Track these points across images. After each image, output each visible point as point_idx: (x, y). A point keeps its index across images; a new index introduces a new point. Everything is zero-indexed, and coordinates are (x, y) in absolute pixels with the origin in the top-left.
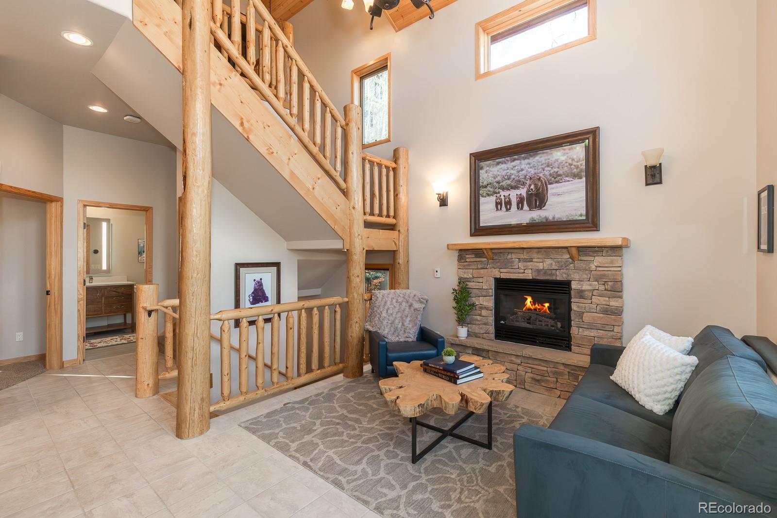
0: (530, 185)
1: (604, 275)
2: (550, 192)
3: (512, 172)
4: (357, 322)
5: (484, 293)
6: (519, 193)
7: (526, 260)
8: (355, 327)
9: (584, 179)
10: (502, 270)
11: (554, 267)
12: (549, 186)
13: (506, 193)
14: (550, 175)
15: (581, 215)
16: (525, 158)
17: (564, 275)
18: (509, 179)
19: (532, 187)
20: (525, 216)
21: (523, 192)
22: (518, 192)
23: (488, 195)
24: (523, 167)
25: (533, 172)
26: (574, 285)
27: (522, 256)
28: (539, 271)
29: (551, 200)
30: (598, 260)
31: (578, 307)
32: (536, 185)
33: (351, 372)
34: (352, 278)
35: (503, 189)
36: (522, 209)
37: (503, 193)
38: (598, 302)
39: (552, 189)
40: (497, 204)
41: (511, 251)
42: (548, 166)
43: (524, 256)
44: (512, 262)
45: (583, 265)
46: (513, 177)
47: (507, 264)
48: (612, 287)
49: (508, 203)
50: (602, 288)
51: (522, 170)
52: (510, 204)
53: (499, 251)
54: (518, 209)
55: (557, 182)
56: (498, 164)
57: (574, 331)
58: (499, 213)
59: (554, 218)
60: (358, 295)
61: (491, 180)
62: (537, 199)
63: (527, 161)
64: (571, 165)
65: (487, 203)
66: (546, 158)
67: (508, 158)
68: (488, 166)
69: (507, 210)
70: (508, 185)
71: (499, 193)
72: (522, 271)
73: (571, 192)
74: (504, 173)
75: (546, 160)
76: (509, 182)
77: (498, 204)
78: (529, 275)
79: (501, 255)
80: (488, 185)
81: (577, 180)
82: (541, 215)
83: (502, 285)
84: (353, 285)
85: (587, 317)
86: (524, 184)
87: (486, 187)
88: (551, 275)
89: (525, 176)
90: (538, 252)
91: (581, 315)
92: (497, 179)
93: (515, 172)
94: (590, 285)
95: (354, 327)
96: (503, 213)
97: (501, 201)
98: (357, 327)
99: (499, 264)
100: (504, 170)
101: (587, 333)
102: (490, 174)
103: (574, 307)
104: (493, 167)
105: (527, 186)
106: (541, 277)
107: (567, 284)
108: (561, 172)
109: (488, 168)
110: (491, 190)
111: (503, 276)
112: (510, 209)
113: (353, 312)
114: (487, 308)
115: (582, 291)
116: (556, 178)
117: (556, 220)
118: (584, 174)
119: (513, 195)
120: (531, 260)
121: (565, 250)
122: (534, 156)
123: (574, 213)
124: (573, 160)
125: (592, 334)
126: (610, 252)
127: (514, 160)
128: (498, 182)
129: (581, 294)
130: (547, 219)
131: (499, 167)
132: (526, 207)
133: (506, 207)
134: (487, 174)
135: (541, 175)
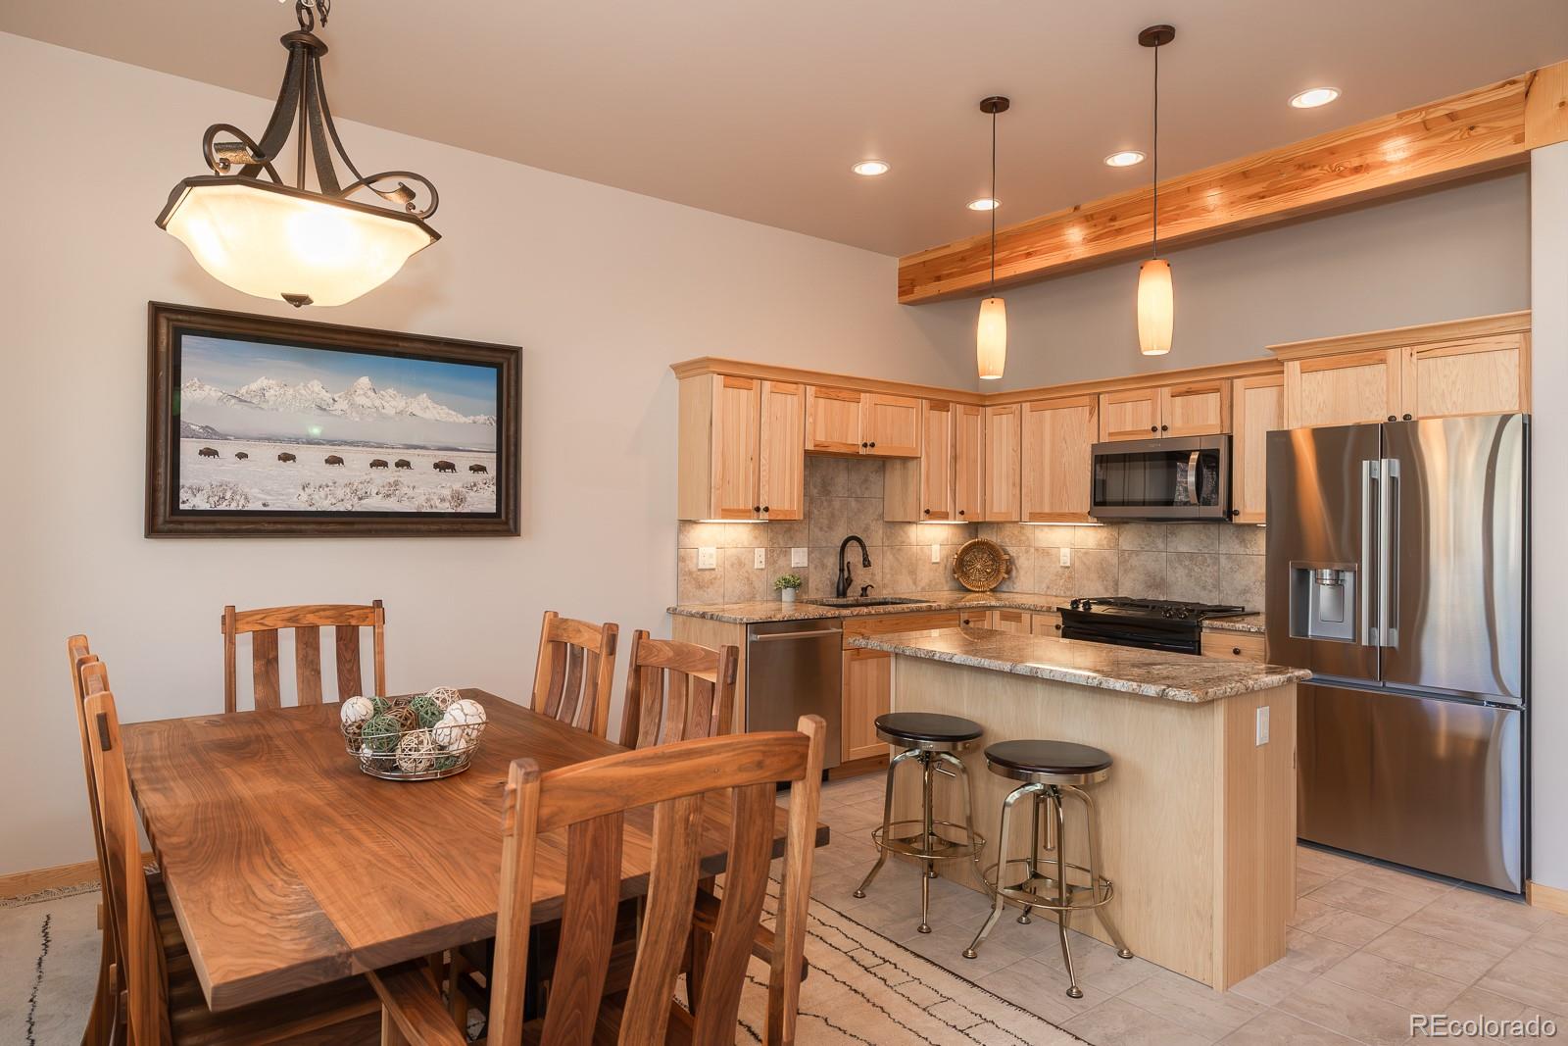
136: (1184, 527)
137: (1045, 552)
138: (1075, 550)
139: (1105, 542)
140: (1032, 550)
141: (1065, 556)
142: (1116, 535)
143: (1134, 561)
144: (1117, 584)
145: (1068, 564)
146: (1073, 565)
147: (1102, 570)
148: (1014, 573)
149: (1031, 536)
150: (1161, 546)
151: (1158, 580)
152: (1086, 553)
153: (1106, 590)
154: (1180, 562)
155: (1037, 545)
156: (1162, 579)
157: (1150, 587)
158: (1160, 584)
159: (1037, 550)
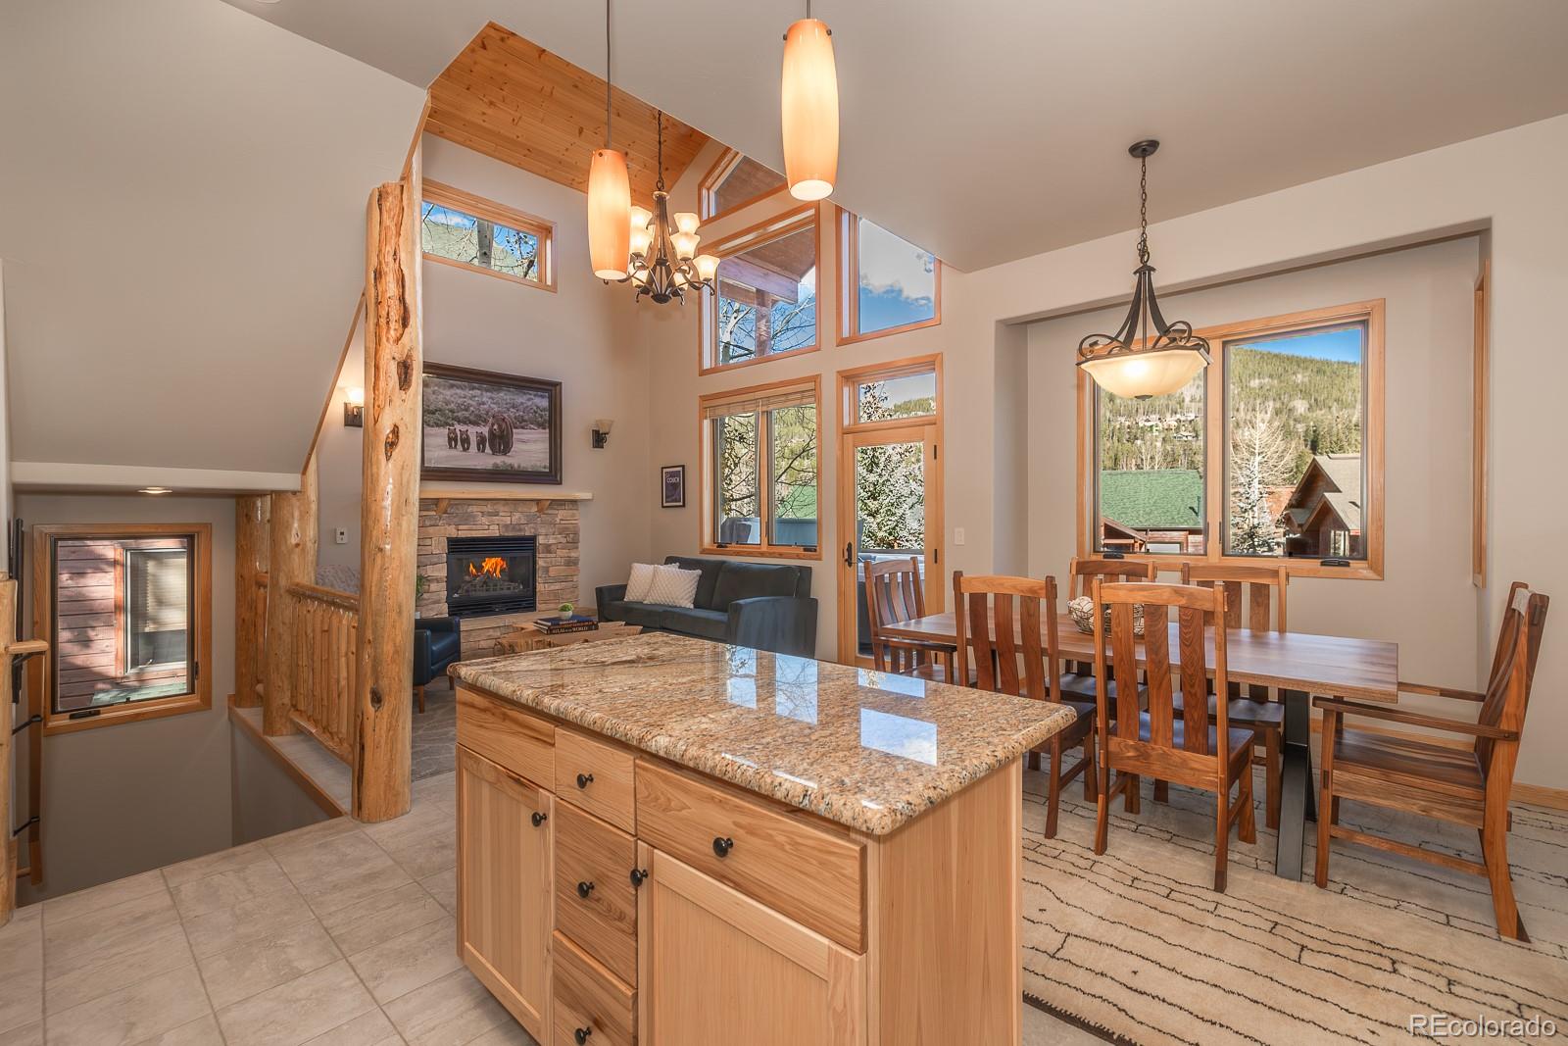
0: (493, 425)
1: (567, 528)
2: (514, 436)
3: (471, 402)
5: (436, 560)
6: (479, 431)
7: (490, 514)
9: (547, 430)
10: (461, 527)
11: (522, 522)
12: (514, 430)
13: (464, 428)
14: (515, 418)
15: (545, 467)
16: (487, 391)
17: (533, 530)
18: (466, 410)
19: (495, 427)
20: (487, 461)
21: (485, 430)
22: (479, 429)
23: (438, 425)
24: (484, 399)
25: (496, 409)
26: (541, 540)
27: (485, 509)
28: (506, 526)
29: (516, 447)
30: (561, 514)
31: (545, 562)
32: (500, 426)
35: (459, 422)
36: (483, 451)
37: (458, 427)
38: (562, 555)
39: (518, 434)
40: (450, 440)
41: (474, 502)
42: (513, 408)
43: (489, 508)
44: (474, 517)
45: (549, 518)
46: (472, 408)
47: (468, 519)
48: (573, 539)
49: (466, 442)
50: (564, 541)
51: (484, 404)
52: (469, 444)
53: (456, 502)
54: (479, 450)
55: (523, 428)
56: (452, 386)
57: (540, 587)
58: (453, 452)
59: (519, 467)
61: (440, 404)
62: (500, 441)
63: (489, 394)
64: (536, 412)
65: (435, 435)
66: (512, 397)
67: (466, 384)
68: (436, 385)
69: (465, 450)
70: (466, 418)
71: (453, 425)
72: (487, 527)
73: (535, 441)
74: (460, 401)
75: (510, 399)
76: (467, 414)
77: (452, 440)
78: (494, 532)
79: (459, 507)
80: (436, 410)
81: (541, 430)
82: (506, 461)
83: (456, 546)
85: (553, 572)
86: (486, 421)
87: (434, 413)
88: (520, 530)
89: (487, 413)
90: (504, 505)
91: (546, 570)
92: (449, 407)
93: (474, 403)
94: (556, 538)
96: (458, 452)
97: (457, 436)
99: (455, 520)
100: (460, 397)
101: (552, 587)
102: (441, 397)
103: (541, 563)
104: (444, 389)
105: (490, 424)
106: (510, 534)
107: (533, 539)
108: (526, 418)
109: (436, 388)
110: (441, 419)
111: (462, 534)
112: (468, 448)
114: (438, 581)
115: (550, 545)
116: (522, 423)
117: (521, 469)
118: (547, 425)
119: (473, 431)
120: (496, 514)
121: (534, 503)
122: (499, 390)
123: (538, 464)
124: (538, 407)
125: (557, 588)
126: (571, 506)
127: (473, 388)
128: (452, 411)
129: (548, 549)
130: (512, 466)
131: (453, 391)
132: (488, 450)
133: (463, 446)
134: (434, 396)
135: (505, 415)
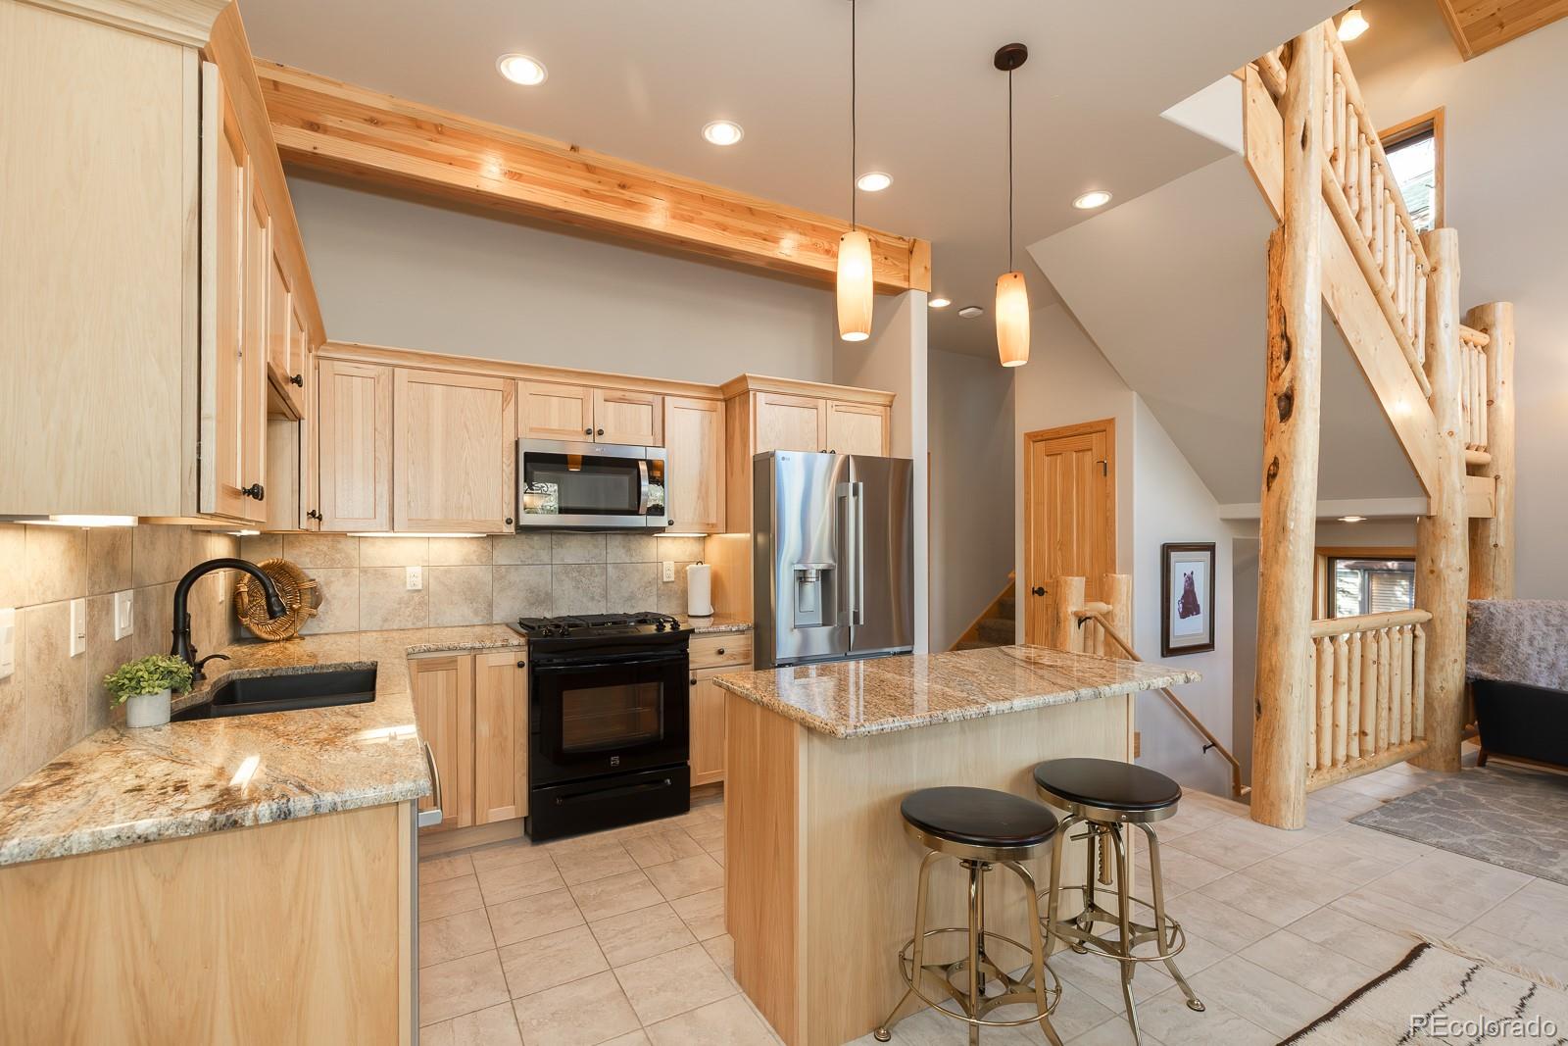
4: (1456, 661)
8: (1453, 670)
33: (1442, 760)
34: (1446, 572)
60: (1459, 607)
84: (1449, 587)
95: (1449, 670)
98: (1455, 672)
113: (1447, 641)
136: (571, 537)
137: (381, 573)
138: (428, 567)
139: (474, 557)
140: (356, 572)
141: (414, 577)
142: (490, 548)
143: (513, 576)
144: (491, 605)
145: (420, 587)
146: (426, 587)
147: (470, 592)
148: (321, 608)
149: (355, 553)
150: (545, 556)
151: (543, 596)
152: (447, 572)
153: (476, 612)
154: (567, 573)
155: (364, 564)
156: (547, 594)
157: (533, 604)
158: (548, 599)
159: (364, 571)
